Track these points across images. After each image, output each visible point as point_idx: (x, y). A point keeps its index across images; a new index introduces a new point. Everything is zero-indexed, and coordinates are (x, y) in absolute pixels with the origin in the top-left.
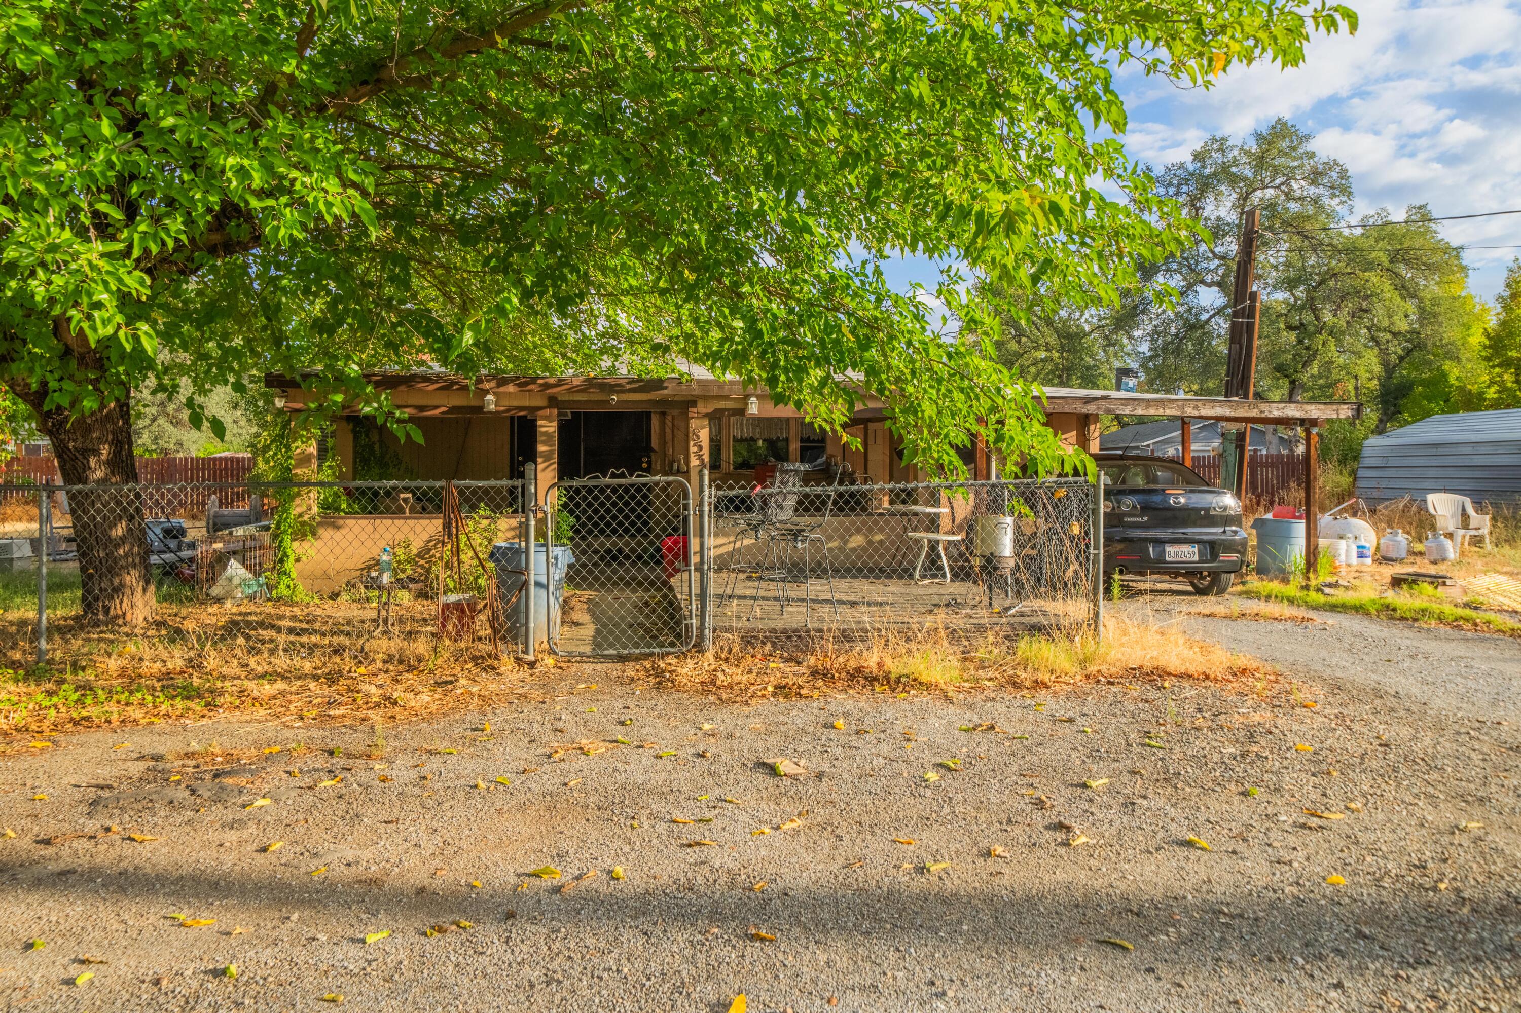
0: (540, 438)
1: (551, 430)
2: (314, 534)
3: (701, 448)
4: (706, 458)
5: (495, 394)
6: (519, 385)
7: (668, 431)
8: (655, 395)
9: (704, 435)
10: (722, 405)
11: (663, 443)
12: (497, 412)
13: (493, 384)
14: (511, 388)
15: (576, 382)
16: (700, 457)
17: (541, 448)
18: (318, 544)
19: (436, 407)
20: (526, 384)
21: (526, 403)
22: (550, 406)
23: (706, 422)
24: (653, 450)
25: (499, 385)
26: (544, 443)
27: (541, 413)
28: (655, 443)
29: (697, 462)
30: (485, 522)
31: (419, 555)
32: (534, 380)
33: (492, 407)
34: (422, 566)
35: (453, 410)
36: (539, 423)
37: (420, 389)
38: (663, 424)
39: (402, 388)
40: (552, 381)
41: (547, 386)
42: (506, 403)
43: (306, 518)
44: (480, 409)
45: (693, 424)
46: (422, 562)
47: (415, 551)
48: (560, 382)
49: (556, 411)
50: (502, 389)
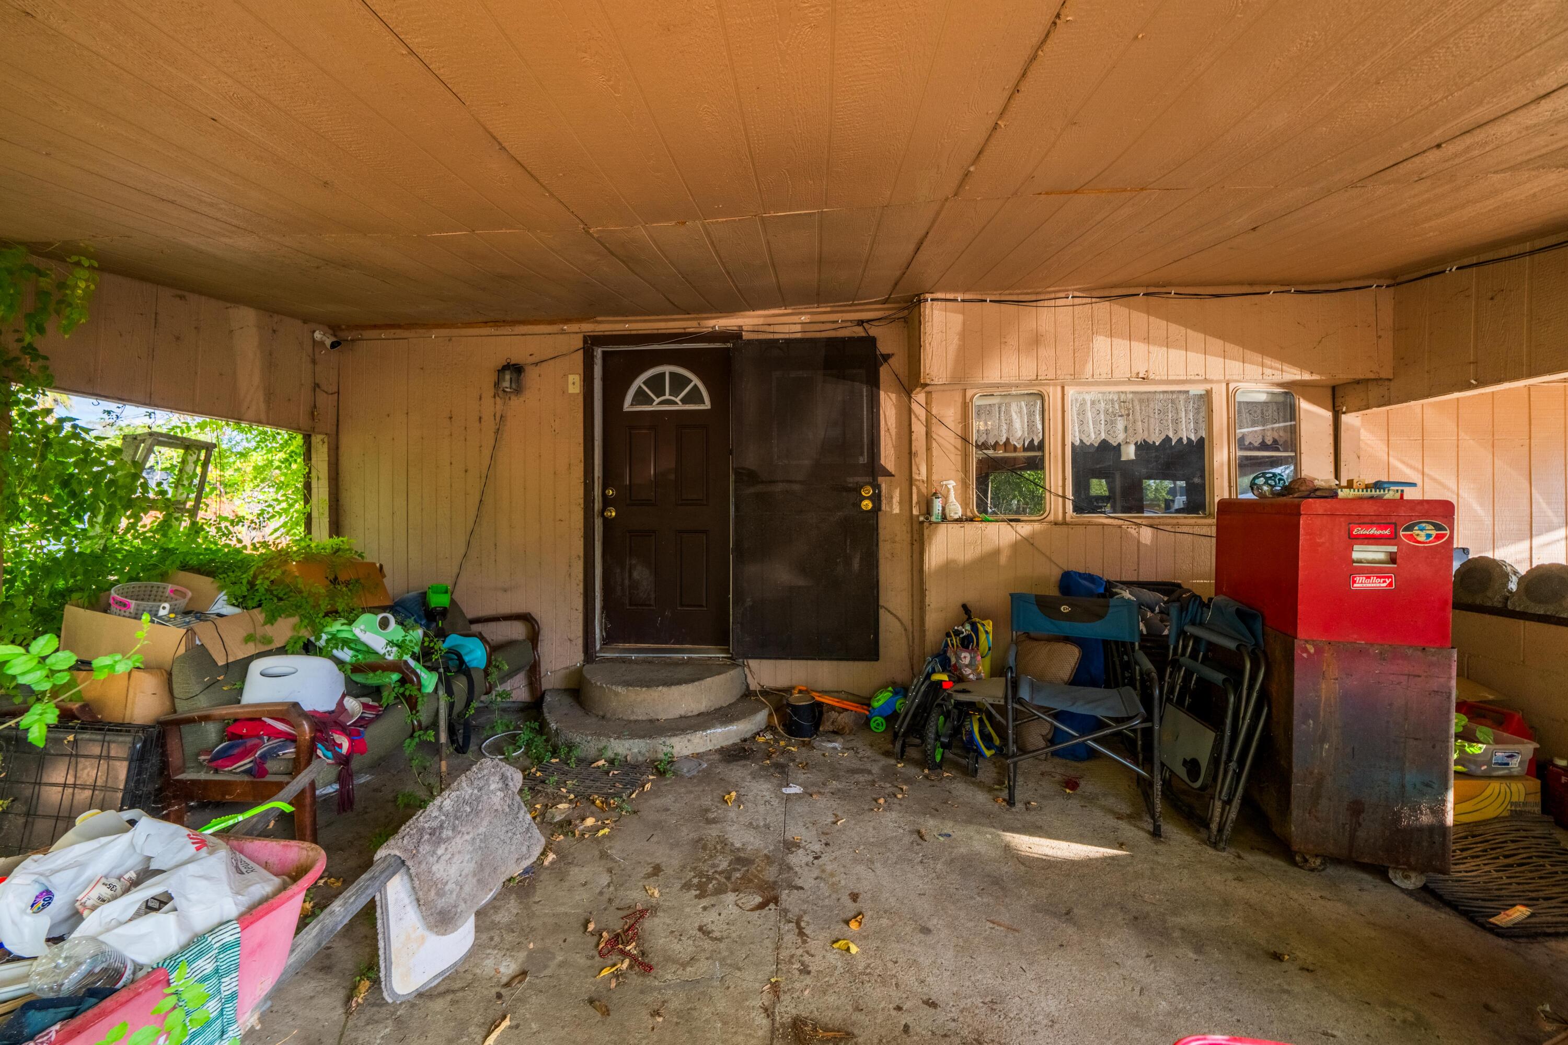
7: (919, 429)
11: (908, 454)
24: (889, 474)
28: (888, 457)
38: (906, 415)
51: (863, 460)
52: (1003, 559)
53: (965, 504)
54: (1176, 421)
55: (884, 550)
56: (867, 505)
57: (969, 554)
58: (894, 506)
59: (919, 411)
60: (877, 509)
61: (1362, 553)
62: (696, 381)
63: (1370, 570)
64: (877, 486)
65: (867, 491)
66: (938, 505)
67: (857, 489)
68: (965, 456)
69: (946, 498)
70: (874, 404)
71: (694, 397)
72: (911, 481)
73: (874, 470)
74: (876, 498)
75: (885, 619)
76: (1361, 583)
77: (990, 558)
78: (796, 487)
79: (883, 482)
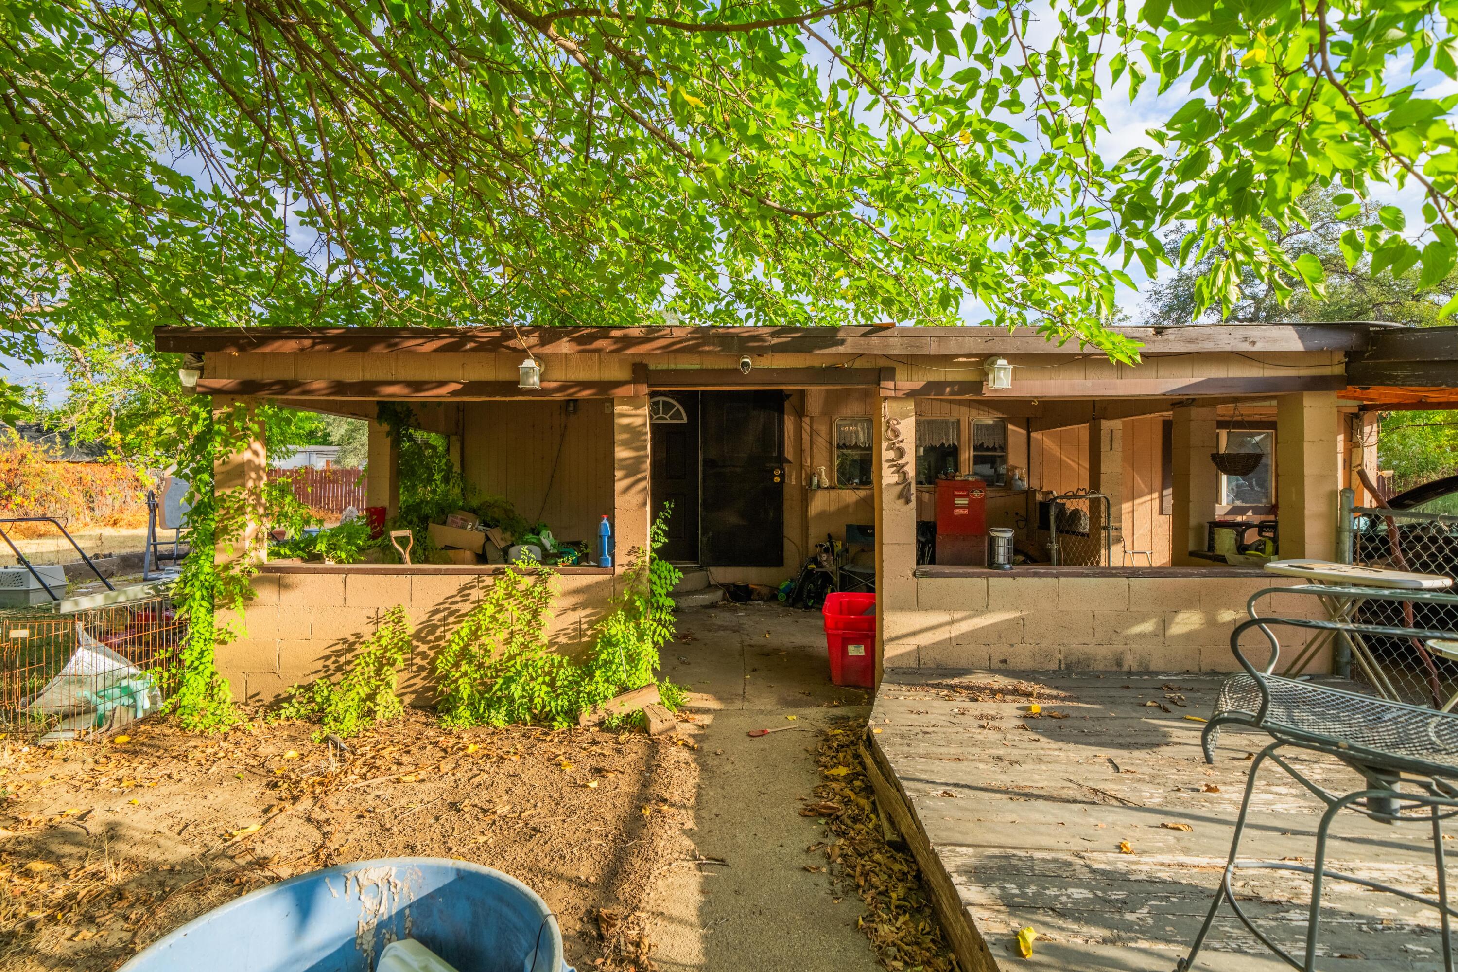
0: (619, 437)
1: (638, 421)
2: (248, 598)
3: (901, 453)
4: (911, 470)
5: (538, 357)
6: (580, 341)
7: (806, 437)
8: (819, 358)
9: (907, 428)
10: (938, 375)
11: (799, 451)
12: (543, 392)
13: (533, 339)
14: (564, 346)
15: (679, 334)
16: (900, 469)
17: (621, 453)
18: (254, 613)
19: (442, 384)
20: (592, 338)
21: (594, 375)
22: (635, 380)
23: (910, 406)
24: (789, 462)
25: (543, 343)
26: (626, 444)
27: (620, 392)
28: (789, 452)
29: (895, 478)
30: (527, 582)
31: (417, 636)
32: (604, 331)
33: (534, 381)
34: (424, 655)
35: (471, 388)
36: (618, 409)
37: (409, 352)
38: (799, 429)
39: (379, 349)
40: (635, 332)
41: (627, 342)
42: (560, 375)
43: (236, 572)
44: (512, 387)
45: (888, 409)
46: (423, 648)
47: (411, 630)
48: (652, 333)
49: (645, 389)
50: (548, 349)
51: (775, 454)
52: (851, 510)
53: (831, 479)
54: (947, 434)
55: (787, 505)
56: (777, 479)
57: (832, 508)
58: (792, 480)
59: (807, 428)
60: (782, 481)
61: (958, 501)
62: (678, 406)
63: (961, 507)
64: (782, 469)
65: (777, 472)
66: (815, 480)
67: (772, 471)
68: (831, 453)
69: (820, 475)
70: (781, 423)
71: (678, 415)
72: (801, 466)
73: (781, 460)
74: (782, 476)
75: (787, 544)
76: (958, 512)
77: (844, 510)
78: (738, 470)
79: (787, 467)
